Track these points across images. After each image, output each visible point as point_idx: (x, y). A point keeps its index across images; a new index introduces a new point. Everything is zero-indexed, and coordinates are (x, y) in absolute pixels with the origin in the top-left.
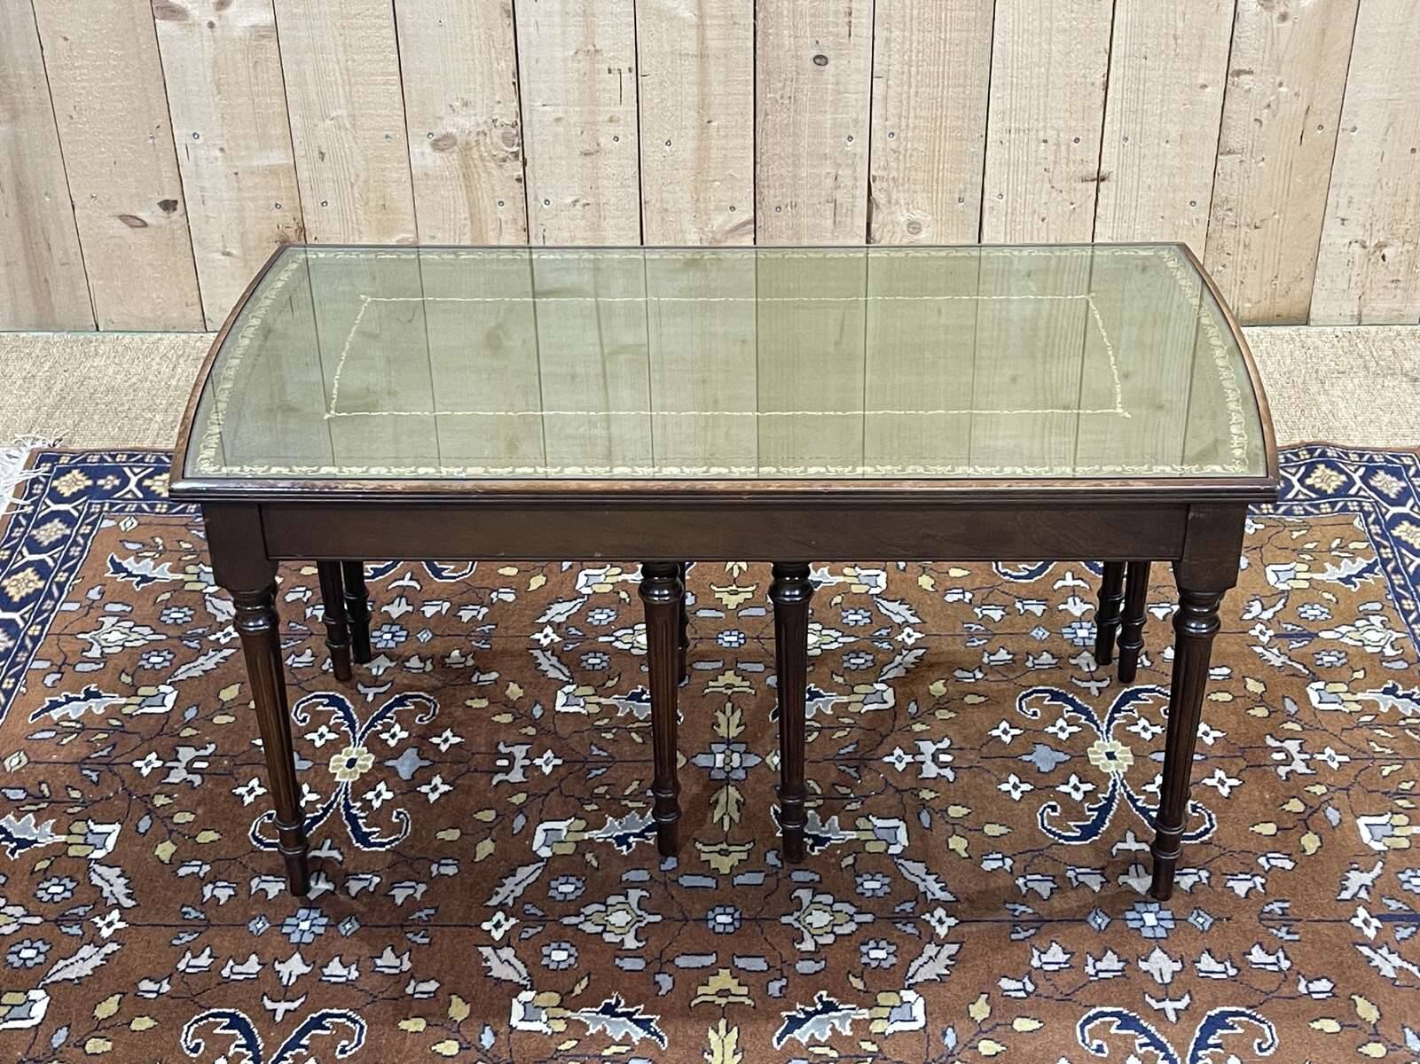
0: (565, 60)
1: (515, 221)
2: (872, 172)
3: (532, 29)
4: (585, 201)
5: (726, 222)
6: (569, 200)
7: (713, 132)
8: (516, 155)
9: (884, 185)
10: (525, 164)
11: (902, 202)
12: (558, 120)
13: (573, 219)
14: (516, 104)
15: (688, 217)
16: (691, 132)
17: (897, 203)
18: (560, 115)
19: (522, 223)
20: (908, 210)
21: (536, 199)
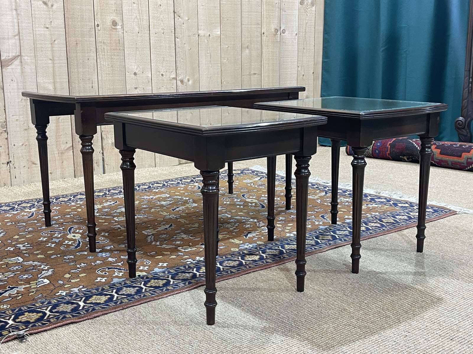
0: (19, 102)
1: (5, 152)
2: (102, 130)
3: (9, 94)
4: (26, 144)
5: (65, 148)
6: (21, 144)
7: (60, 121)
8: (5, 131)
9: (105, 133)
10: (8, 134)
11: (110, 137)
12: (17, 120)
13: (22, 150)
14: (5, 115)
15: (54, 146)
16: (54, 121)
17: (109, 138)
18: (18, 118)
19: (7, 152)
20: (111, 139)
21: (11, 144)
